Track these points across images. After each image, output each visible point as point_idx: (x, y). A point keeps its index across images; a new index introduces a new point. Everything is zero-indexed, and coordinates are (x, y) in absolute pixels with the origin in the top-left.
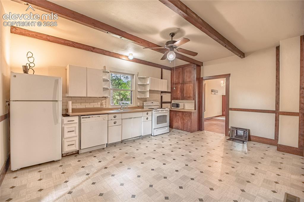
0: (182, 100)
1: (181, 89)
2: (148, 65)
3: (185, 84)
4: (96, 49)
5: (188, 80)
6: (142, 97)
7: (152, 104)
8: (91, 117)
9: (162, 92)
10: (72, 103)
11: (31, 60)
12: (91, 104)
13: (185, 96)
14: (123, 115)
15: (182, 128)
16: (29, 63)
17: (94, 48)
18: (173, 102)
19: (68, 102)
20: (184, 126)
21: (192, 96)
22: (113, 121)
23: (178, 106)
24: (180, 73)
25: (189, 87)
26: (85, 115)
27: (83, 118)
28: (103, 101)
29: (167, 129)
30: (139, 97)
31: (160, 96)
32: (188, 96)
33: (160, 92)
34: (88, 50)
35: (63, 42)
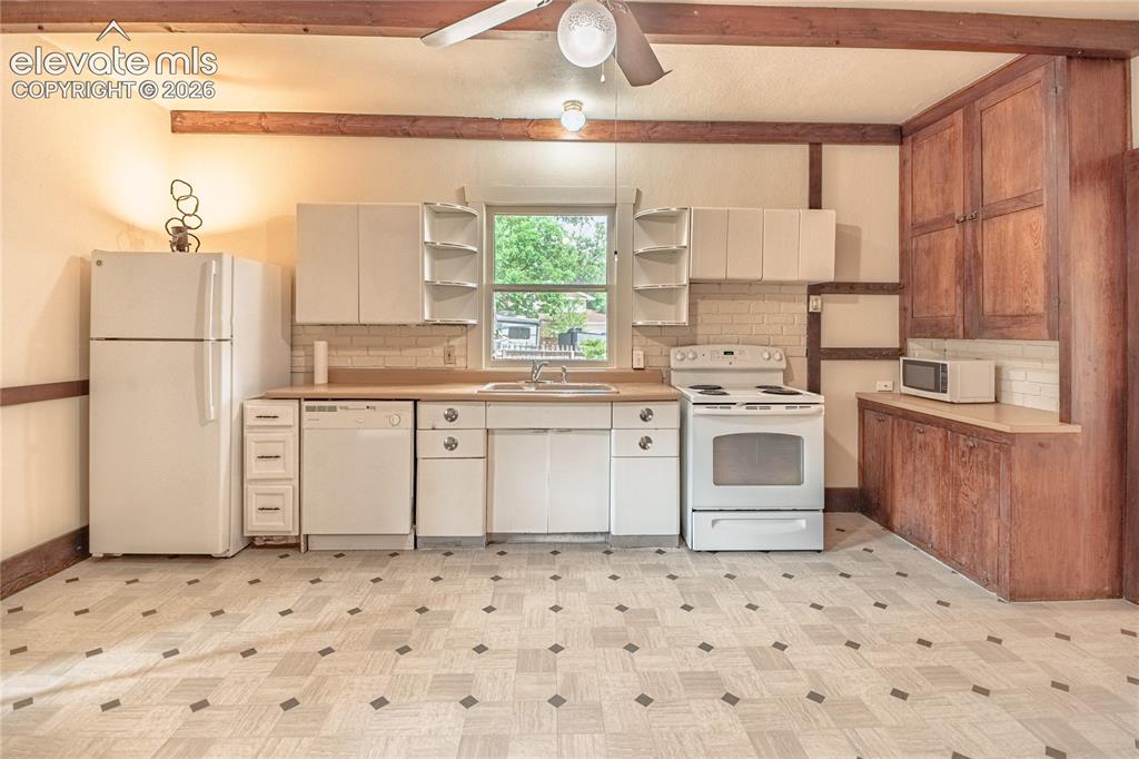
0: (966, 336)
1: (960, 262)
2: (707, 141)
3: (988, 218)
4: (420, 123)
5: (1009, 189)
6: (667, 322)
7: (724, 362)
8: (341, 408)
9: (816, 289)
10: (330, 347)
11: (188, 206)
12: (404, 353)
13: (988, 307)
14: (493, 408)
15: (947, 546)
16: (180, 216)
17: (415, 119)
18: (919, 350)
19: (313, 345)
20: (955, 529)
21: (1039, 308)
22: (444, 437)
23: (938, 378)
24: (951, 144)
25: (1017, 236)
26: (326, 400)
27: (309, 409)
28: (455, 342)
29: (805, 529)
30: (640, 323)
31: (797, 312)
32: (1013, 307)
33: (805, 289)
34: (394, 134)
35: (306, 123)
